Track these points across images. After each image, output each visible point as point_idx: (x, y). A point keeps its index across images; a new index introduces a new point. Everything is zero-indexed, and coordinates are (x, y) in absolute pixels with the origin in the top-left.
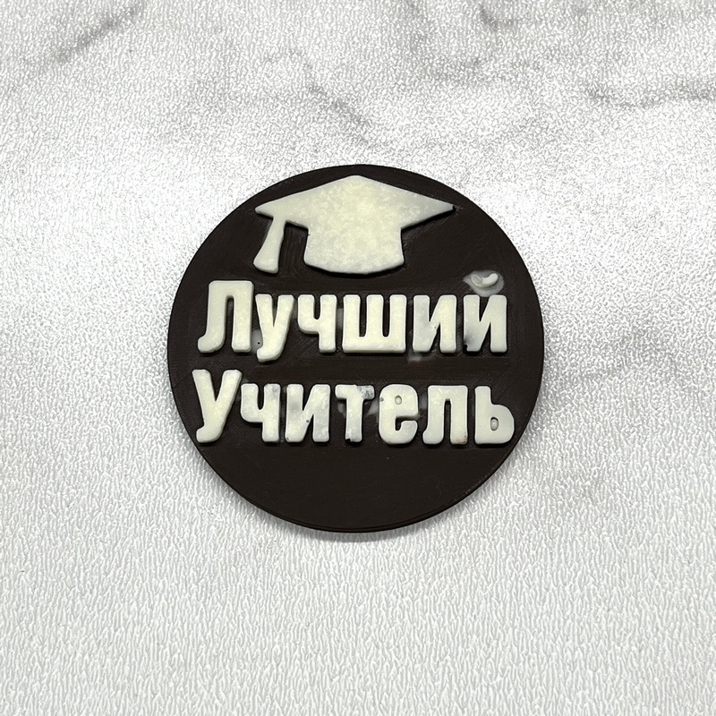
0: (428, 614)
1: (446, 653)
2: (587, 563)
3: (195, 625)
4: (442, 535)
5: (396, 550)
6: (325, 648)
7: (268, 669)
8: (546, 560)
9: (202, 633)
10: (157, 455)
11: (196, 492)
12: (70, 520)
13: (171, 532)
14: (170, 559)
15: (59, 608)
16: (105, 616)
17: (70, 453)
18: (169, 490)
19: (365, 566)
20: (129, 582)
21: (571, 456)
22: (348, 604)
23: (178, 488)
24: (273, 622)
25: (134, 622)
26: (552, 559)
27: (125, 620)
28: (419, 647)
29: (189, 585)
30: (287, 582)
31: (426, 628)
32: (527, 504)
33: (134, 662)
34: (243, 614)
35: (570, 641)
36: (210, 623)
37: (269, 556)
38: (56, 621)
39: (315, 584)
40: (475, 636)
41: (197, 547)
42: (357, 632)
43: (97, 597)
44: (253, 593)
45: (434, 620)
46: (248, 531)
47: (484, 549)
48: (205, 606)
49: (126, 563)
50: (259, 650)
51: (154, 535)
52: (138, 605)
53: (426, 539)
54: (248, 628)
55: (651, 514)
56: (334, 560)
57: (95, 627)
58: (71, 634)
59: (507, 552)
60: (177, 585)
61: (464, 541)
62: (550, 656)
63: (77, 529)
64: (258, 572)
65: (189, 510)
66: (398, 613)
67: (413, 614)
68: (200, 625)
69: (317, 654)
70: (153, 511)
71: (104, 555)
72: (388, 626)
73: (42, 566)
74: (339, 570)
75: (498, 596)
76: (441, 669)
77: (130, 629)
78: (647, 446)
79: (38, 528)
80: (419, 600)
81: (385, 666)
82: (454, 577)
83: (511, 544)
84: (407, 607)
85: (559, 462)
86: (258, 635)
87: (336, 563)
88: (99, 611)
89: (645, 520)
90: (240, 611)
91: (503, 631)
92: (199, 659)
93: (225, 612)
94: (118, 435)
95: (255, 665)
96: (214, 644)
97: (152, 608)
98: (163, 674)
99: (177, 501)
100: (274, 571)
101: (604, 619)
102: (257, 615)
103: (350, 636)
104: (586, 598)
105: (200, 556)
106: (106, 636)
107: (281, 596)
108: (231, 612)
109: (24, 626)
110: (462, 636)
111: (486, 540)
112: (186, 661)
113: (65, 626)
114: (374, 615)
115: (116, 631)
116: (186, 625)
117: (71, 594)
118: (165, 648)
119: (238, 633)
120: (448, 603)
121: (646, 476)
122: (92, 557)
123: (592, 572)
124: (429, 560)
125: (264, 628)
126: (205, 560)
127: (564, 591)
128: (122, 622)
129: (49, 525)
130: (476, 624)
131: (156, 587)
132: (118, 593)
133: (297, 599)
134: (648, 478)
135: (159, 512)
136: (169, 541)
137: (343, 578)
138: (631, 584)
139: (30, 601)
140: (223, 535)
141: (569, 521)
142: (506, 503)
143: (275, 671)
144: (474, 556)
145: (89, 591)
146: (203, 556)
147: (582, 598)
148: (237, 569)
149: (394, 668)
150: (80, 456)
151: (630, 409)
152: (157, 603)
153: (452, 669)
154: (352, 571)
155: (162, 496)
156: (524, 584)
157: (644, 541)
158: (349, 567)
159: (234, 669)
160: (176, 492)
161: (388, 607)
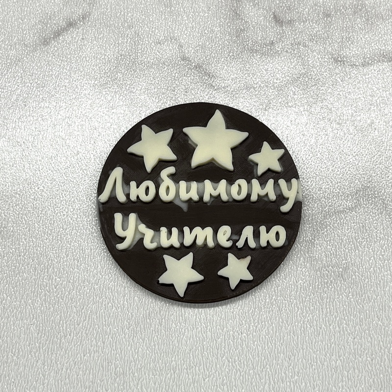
0: (256, 343)
1: (267, 364)
2: (342, 313)
3: (128, 352)
4: (262, 299)
5: (237, 308)
6: (200, 363)
7: (169, 375)
8: (319, 312)
9: (132, 356)
10: (104, 259)
12: (57, 296)
13: (113, 301)
14: (113, 316)
15: (52, 345)
16: (78, 348)
17: (56, 259)
18: (111, 278)
19: (221, 318)
20: (91, 329)
21: (331, 256)
22: (212, 338)
24: (171, 349)
25: (94, 351)
26: (322, 312)
27: (89, 350)
28: (252, 361)
29: (124, 330)
30: (178, 327)
31: (255, 350)
32: (308, 282)
33: (95, 373)
34: (155, 345)
35: (334, 356)
36: (136, 351)
37: (167, 313)
38: (51, 352)
39: (193, 328)
40: (282, 355)
41: (128, 309)
42: (218, 354)
43: (73, 338)
44: (159, 334)
45: (259, 346)
47: (286, 307)
48: (133, 341)
49: (89, 319)
50: (164, 365)
51: (104, 303)
52: (96, 342)
53: (253, 302)
54: (157, 353)
55: (375, 286)
57: (73, 354)
58: (59, 359)
59: (298, 308)
60: (118, 330)
61: (274, 302)
62: (324, 364)
63: (61, 301)
64: (162, 322)
65: (123, 289)
66: (240, 343)
67: (248, 343)
68: (131, 352)
69: (196, 366)
70: (103, 290)
71: (77, 315)
72: (234, 350)
73: (42, 321)
74: (206, 320)
75: (294, 332)
76: (264, 373)
77: (92, 355)
78: (372, 249)
79: (39, 300)
80: (251, 335)
81: (233, 372)
82: (270, 323)
83: (300, 304)
84: (244, 339)
85: (324, 259)
86: (163, 356)
87: (205, 316)
88: (75, 345)
89: (372, 289)
90: (152, 344)
91: (297, 351)
92: (131, 370)
93: (144, 344)
94: (82, 248)
95: (162, 373)
96: (139, 362)
97: (104, 343)
98: (112, 379)
99: (116, 284)
100: (171, 321)
101: (352, 343)
102: (162, 346)
103: (213, 356)
104: (342, 332)
105: (129, 314)
106: (79, 359)
107: (175, 335)
108: (148, 344)
109: (33, 354)
110: (275, 355)
111: (286, 301)
112: (124, 372)
113: (56, 354)
114: (227, 344)
115: (84, 356)
116: (123, 351)
117: (59, 336)
118: (112, 365)
119: (152, 355)
120: (267, 337)
121: (372, 265)
122: (70, 316)
123: (345, 318)
124: (256, 313)
125: (166, 353)
126: (132, 316)
127: (330, 329)
129: (45, 299)
130: (282, 348)
131: (106, 332)
132: (85, 335)
133: (183, 336)
134: (373, 266)
135: (106, 290)
136: (112, 306)
137: (209, 324)
138: (366, 324)
139: (36, 341)
140: (142, 302)
141: (331, 290)
142: (296, 281)
143: (173, 376)
144: (280, 310)
145: (69, 335)
146: (131, 314)
147: (340, 332)
148: (150, 321)
149: (239, 372)
150: (62, 260)
151: (362, 229)
152: (106, 340)
153: (270, 372)
154: (213, 320)
155: (108, 281)
156: (308, 325)
157: (372, 300)
159: (150, 376)
160: (115, 279)
161: (234, 339)
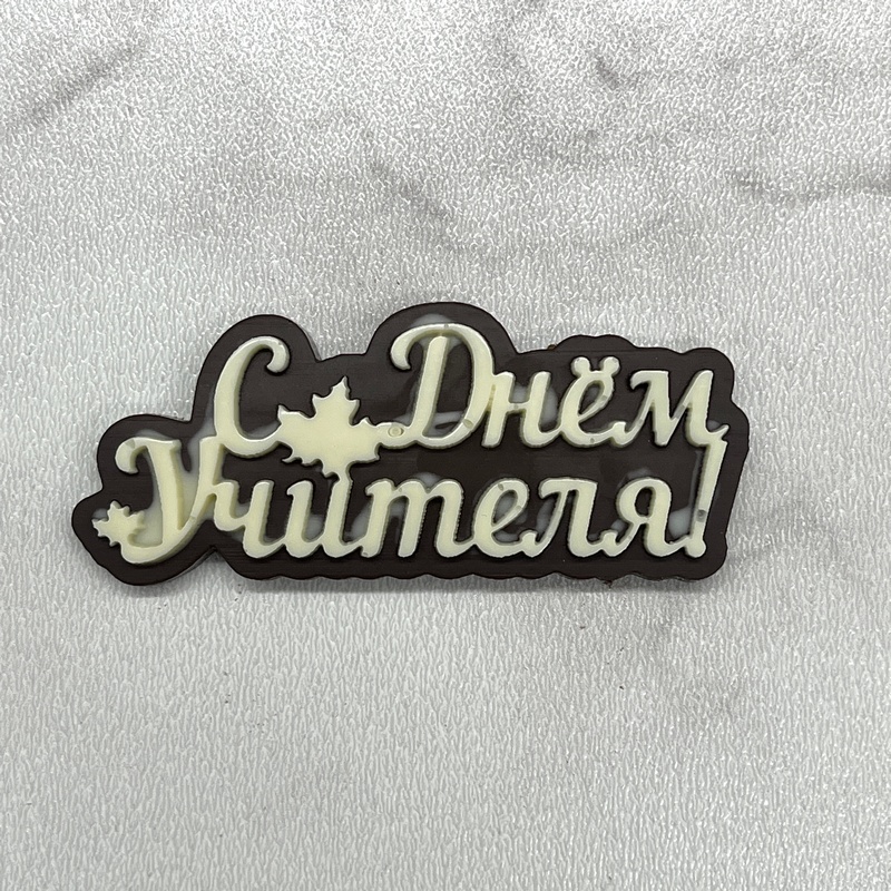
0: (530, 854)
2: (723, 793)
3: (247, 869)
5: (491, 777)
8: (673, 789)
9: (256, 878)
10: (190, 658)
11: (241, 705)
12: (84, 741)
13: (212, 755)
14: (212, 789)
15: (77, 849)
16: (135, 859)
17: (80, 655)
18: (207, 703)
19: (454, 798)
20: (164, 817)
21: (706, 661)
22: (433, 842)
23: (218, 701)
24: (342, 864)
25: (171, 865)
26: (681, 788)
27: (160, 863)
29: (237, 821)
30: (358, 816)
31: (528, 870)
32: (651, 721)
34: (306, 855)
36: (265, 867)
37: (334, 784)
38: (75, 865)
39: (392, 819)
40: (588, 882)
41: (245, 774)
42: (445, 876)
43: (124, 835)
44: (316, 830)
45: (538, 861)
46: (308, 753)
47: (599, 776)
48: (258, 846)
49: (158, 794)
51: (191, 759)
52: (175, 844)
54: (311, 872)
55: (801, 733)
56: (415, 789)
57: (124, 871)
58: (94, 881)
59: (626, 778)
60: (222, 820)
61: (574, 766)
63: (95, 752)
64: (322, 803)
65: (234, 728)
66: (494, 853)
67: (513, 853)
68: (253, 868)
70: (188, 729)
71: (130, 784)
72: (482, 868)
73: (53, 798)
74: (422, 801)
75: (615, 833)
77: (167, 873)
78: (799, 649)
79: (44, 751)
80: (520, 837)
82: (563, 810)
83: (631, 770)
84: (505, 845)
85: (691, 668)
86: (325, 879)
87: (417, 793)
88: (127, 852)
89: (794, 741)
90: (300, 853)
91: (620, 874)
93: (283, 853)
94: (140, 632)
97: (192, 848)
99: (218, 716)
100: (342, 803)
101: (742, 860)
102: (323, 857)
104: (721, 835)
105: (250, 784)
106: (138, 883)
107: (351, 833)
108: (290, 852)
109: (35, 871)
110: (572, 881)
111: (601, 764)
113: (87, 871)
114: (466, 856)
115: (149, 876)
116: (235, 868)
117: (92, 832)
119: (300, 877)
121: (797, 685)
122: (115, 787)
123: (729, 804)
124: (532, 789)
125: (331, 872)
126: (256, 790)
127: (696, 827)
128: (156, 866)
129: (58, 747)
130: (589, 868)
131: (197, 823)
132: (150, 830)
133: (370, 836)
134: (799, 688)
135: (196, 730)
136: (210, 765)
137: (426, 811)
138: (775, 819)
139: (41, 841)
140: (277, 758)
141: (702, 741)
142: (625, 719)
144: (587, 783)
145: (113, 827)
146: (253, 785)
147: (716, 835)
148: (296, 800)
150: (93, 659)
151: (779, 602)
152: (198, 842)
154: (437, 802)
155: (199, 709)
156: (647, 817)
158: (434, 799)
160: (216, 704)
161: (482, 845)
